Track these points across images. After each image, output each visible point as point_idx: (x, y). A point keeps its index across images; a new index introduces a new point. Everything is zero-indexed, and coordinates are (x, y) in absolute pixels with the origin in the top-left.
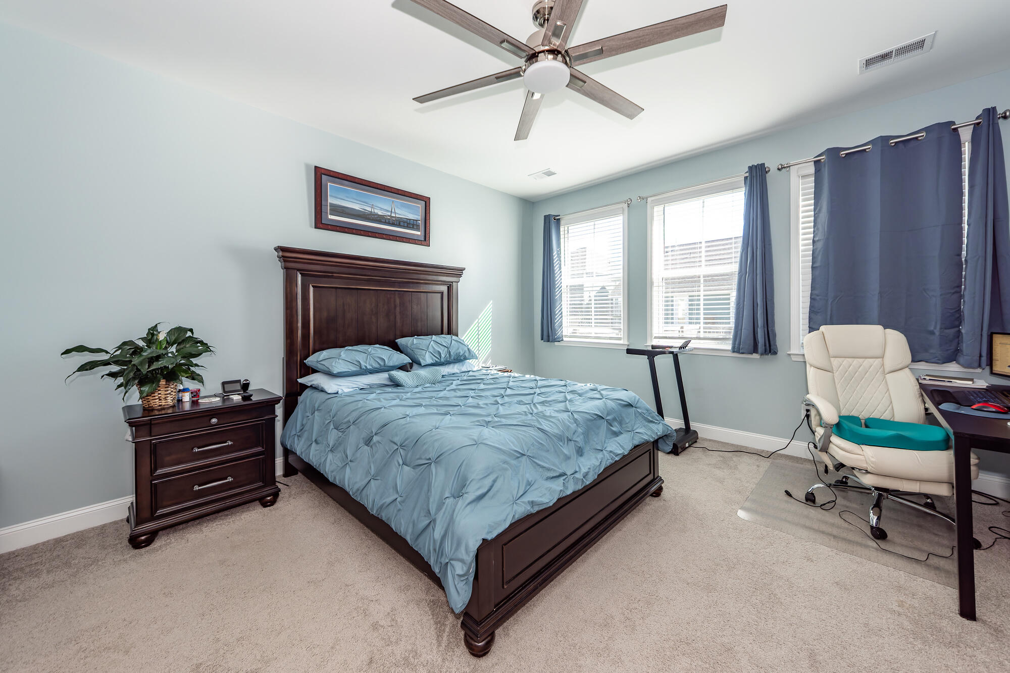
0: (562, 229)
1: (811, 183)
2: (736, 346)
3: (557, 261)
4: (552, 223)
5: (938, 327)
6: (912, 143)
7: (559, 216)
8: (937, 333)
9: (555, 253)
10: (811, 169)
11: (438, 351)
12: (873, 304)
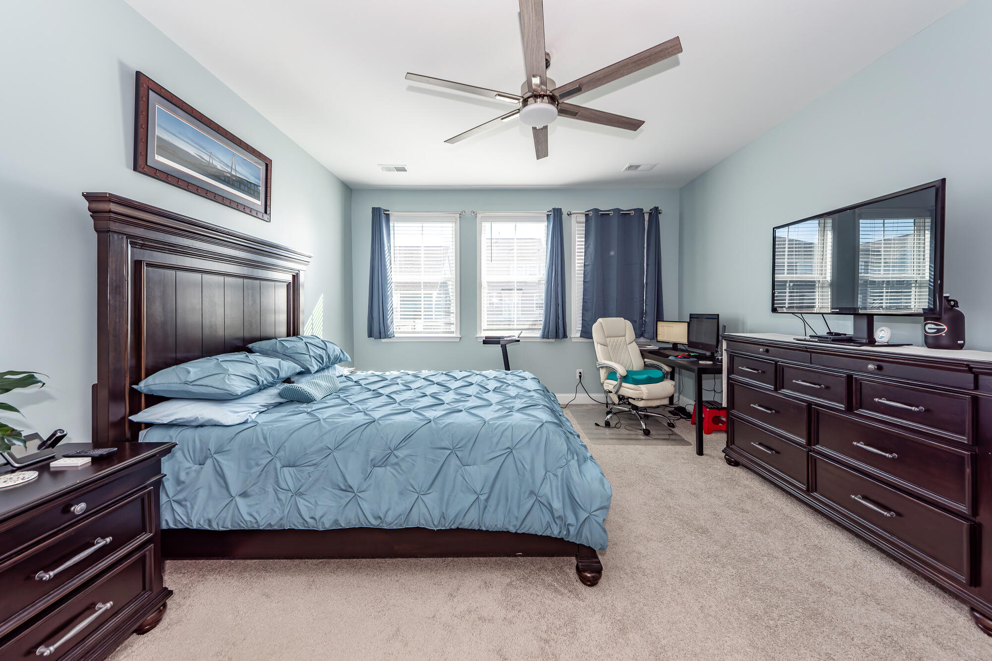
0: (391, 225)
1: (582, 227)
2: (546, 333)
3: (388, 256)
4: (380, 218)
5: (638, 319)
6: (628, 216)
7: (389, 211)
8: (638, 322)
9: (386, 248)
10: (583, 219)
11: (320, 354)
12: (613, 306)
